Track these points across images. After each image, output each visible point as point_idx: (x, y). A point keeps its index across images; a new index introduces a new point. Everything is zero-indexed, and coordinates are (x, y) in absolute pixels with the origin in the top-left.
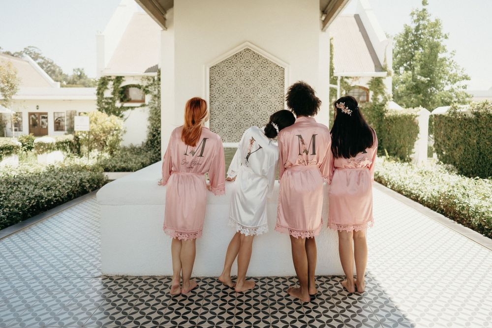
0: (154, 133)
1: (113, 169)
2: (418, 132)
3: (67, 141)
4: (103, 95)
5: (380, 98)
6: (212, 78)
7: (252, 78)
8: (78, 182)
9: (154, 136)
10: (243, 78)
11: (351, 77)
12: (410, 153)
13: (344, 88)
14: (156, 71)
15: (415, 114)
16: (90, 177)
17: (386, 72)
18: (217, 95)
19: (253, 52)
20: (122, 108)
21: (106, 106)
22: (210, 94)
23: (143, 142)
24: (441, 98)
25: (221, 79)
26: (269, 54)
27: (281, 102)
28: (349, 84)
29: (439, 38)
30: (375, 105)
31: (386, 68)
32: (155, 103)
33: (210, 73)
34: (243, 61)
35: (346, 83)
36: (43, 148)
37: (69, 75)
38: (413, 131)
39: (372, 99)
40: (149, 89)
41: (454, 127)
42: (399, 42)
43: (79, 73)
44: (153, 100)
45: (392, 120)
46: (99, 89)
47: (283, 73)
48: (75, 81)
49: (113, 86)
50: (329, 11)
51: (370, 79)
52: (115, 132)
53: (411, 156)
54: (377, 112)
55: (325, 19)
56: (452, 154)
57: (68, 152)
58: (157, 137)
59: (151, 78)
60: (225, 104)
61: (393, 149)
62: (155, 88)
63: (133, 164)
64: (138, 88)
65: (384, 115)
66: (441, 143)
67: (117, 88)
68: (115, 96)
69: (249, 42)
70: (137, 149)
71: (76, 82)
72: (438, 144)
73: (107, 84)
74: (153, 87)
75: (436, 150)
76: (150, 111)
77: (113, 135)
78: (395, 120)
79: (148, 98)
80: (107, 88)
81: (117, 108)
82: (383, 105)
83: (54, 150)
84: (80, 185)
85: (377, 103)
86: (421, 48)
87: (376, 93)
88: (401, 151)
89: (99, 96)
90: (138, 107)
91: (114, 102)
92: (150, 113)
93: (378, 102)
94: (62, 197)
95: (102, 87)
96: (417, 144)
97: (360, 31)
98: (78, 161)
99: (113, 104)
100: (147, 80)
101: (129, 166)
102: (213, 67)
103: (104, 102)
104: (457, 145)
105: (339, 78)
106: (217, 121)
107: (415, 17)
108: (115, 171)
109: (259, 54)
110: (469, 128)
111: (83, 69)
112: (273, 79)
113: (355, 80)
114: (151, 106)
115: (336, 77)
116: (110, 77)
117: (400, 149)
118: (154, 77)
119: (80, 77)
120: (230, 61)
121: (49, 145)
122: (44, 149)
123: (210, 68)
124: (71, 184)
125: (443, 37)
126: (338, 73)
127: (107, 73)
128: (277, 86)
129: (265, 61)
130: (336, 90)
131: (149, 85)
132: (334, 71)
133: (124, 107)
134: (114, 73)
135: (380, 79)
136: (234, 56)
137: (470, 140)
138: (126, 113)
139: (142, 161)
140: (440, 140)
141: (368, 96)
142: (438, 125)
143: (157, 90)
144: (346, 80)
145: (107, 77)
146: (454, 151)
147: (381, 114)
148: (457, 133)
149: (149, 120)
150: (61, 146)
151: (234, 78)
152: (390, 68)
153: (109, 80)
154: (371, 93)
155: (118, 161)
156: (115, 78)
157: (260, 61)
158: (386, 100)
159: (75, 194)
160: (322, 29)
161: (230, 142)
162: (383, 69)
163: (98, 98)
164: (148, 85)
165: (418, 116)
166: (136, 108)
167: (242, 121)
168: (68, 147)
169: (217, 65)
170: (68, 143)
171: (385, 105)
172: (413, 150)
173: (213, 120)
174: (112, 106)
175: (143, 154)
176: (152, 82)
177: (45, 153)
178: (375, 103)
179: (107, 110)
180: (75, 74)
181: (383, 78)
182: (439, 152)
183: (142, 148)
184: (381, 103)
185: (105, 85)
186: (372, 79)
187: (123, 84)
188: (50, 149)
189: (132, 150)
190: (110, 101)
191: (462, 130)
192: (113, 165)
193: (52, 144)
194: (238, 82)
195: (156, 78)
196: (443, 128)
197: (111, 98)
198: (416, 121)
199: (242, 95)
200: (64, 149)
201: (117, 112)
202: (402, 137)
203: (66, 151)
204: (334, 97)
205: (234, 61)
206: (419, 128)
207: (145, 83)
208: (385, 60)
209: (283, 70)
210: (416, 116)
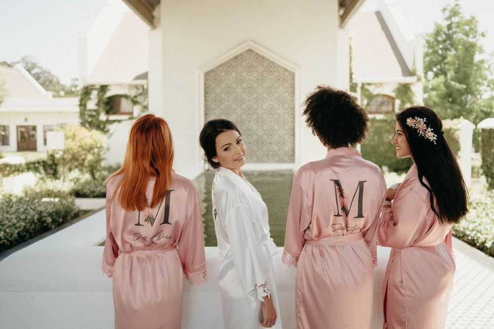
2: (459, 150)
3: (40, 161)
4: (86, 107)
6: (207, 86)
8: (36, 217)
11: (373, 84)
13: (366, 97)
15: (455, 127)
16: (54, 210)
17: (416, 77)
19: (257, 53)
20: (108, 122)
21: (90, 120)
22: (205, 104)
24: (480, 108)
25: (218, 87)
27: (292, 114)
28: (371, 92)
29: (474, 37)
31: (415, 72)
33: (205, 80)
34: (244, 64)
35: (367, 90)
36: (9, 170)
39: (398, 109)
40: (138, 100)
42: (428, 42)
44: (143, 112)
46: (82, 100)
47: (294, 79)
49: (98, 96)
50: (348, 4)
51: (396, 86)
52: (96, 151)
55: (343, 14)
57: (41, 174)
59: (139, 87)
62: (145, 98)
67: (102, 99)
68: (99, 107)
69: (252, 41)
72: (487, 166)
73: (90, 93)
74: (142, 97)
75: (485, 172)
77: (93, 154)
79: (136, 110)
80: (89, 99)
81: (102, 121)
83: (22, 171)
84: (38, 221)
86: (453, 50)
87: (403, 102)
89: (82, 108)
90: (125, 120)
91: (98, 114)
94: (11, 239)
95: (85, 98)
98: (52, 185)
99: (97, 117)
100: (135, 89)
102: (208, 72)
103: (88, 114)
105: (359, 85)
107: (447, 14)
108: (94, 197)
109: (264, 55)
112: (281, 86)
113: (379, 88)
115: (355, 83)
116: (94, 85)
120: (229, 65)
121: (16, 166)
122: (11, 171)
123: (205, 74)
125: (479, 35)
126: (358, 79)
127: (90, 81)
128: (286, 95)
129: (271, 65)
131: (138, 95)
132: (353, 77)
133: (110, 120)
134: (98, 81)
135: (408, 86)
136: (233, 58)
138: (111, 127)
140: (489, 160)
141: (393, 105)
142: (488, 141)
143: (146, 100)
144: (367, 87)
145: (91, 86)
150: (31, 167)
152: (420, 72)
153: (93, 89)
154: (397, 102)
155: (98, 185)
156: (99, 87)
157: (265, 64)
159: (30, 233)
160: (340, 26)
162: (412, 74)
164: (136, 94)
165: (459, 130)
166: (123, 122)
168: (41, 168)
169: (212, 69)
170: (42, 163)
174: (96, 119)
176: (141, 91)
177: (12, 176)
179: (90, 123)
181: (411, 84)
182: (488, 174)
185: (87, 95)
186: (399, 85)
187: (109, 94)
188: (18, 170)
190: (94, 113)
192: (92, 190)
193: (20, 165)
194: (239, 90)
195: (145, 87)
197: (95, 110)
198: (456, 136)
199: (244, 106)
200: (37, 170)
201: (101, 127)
203: (39, 172)
205: (234, 64)
206: (460, 145)
207: (133, 93)
208: (414, 63)
209: (293, 75)
210: (456, 130)
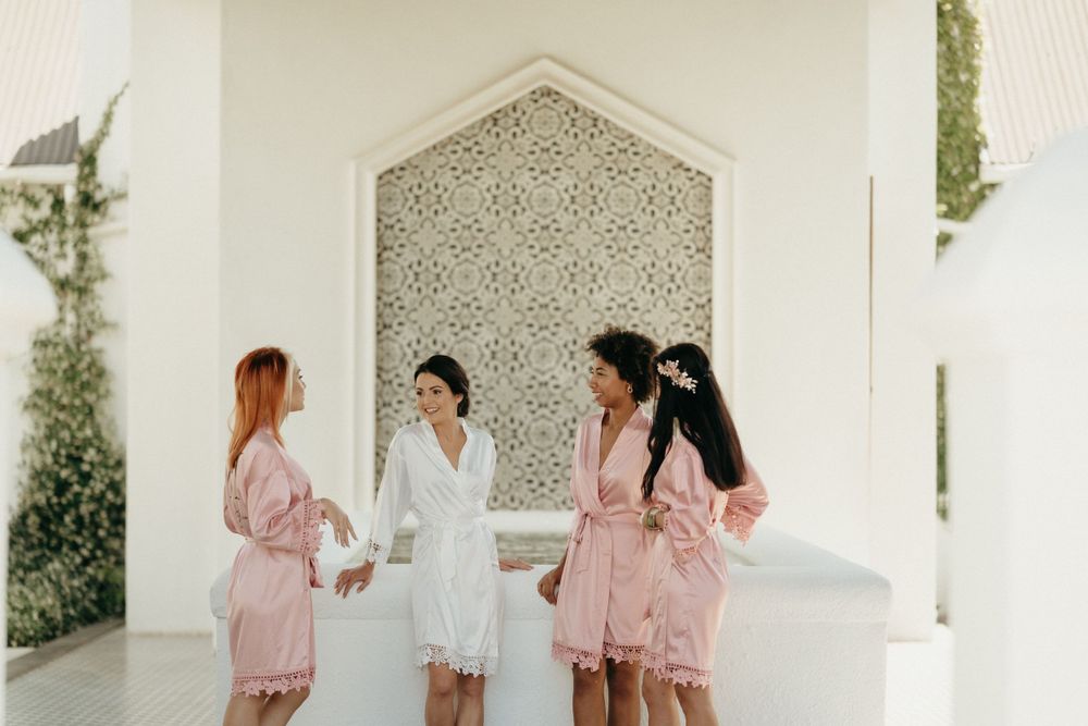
0: (64, 474)
6: (386, 221)
7: (565, 220)
9: (62, 487)
10: (524, 220)
14: (70, 160)
18: (409, 298)
19: (571, 102)
22: (381, 290)
25: (428, 225)
27: (699, 328)
33: (378, 200)
34: (525, 142)
47: (706, 198)
58: (78, 495)
59: (40, 194)
62: (62, 243)
69: (555, 59)
76: (35, 361)
92: (33, 370)
100: (21, 202)
102: (391, 171)
106: (408, 413)
109: (599, 111)
112: (661, 226)
114: (41, 337)
118: (61, 187)
120: (469, 144)
123: (380, 178)
126: (1002, 166)
128: (680, 257)
129: (626, 144)
132: (984, 156)
136: (484, 121)
143: (71, 254)
149: (30, 406)
151: (487, 221)
157: (602, 143)
164: (24, 227)
167: (522, 413)
169: (408, 161)
173: (390, 411)
176: (45, 211)
194: (506, 239)
195: (70, 195)
199: (523, 299)
205: (488, 142)
209: (705, 183)
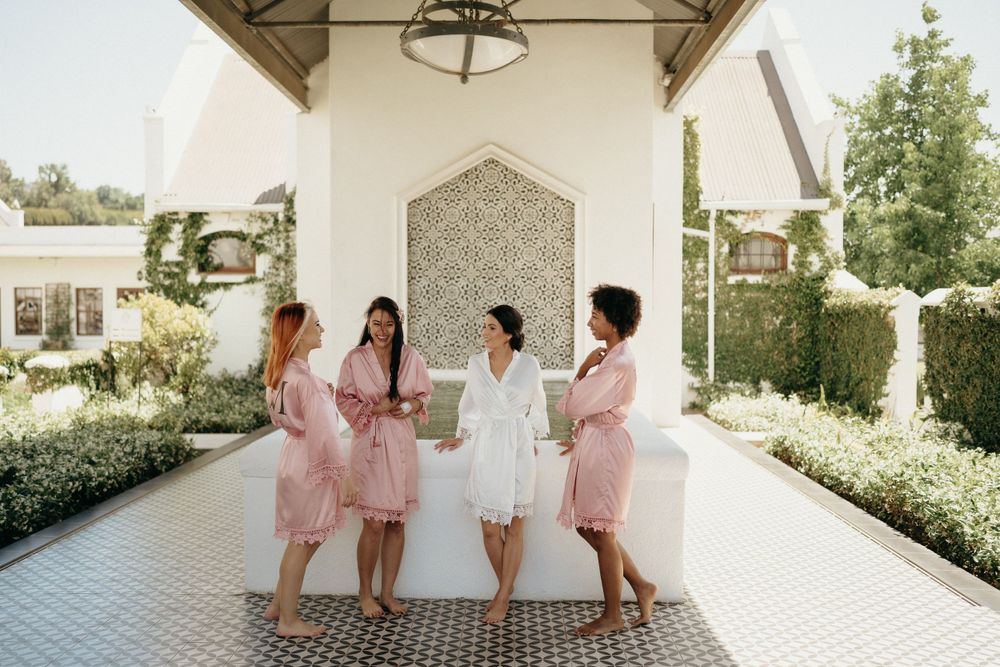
1: (194, 426)
2: (895, 347)
3: (91, 363)
4: (160, 256)
5: (815, 261)
6: (412, 226)
7: (501, 225)
8: (144, 451)
10: (481, 225)
11: (741, 212)
12: (879, 395)
13: (725, 238)
14: (281, 201)
15: (887, 303)
17: (828, 200)
18: (424, 264)
19: (504, 166)
20: (204, 286)
21: (167, 282)
22: (410, 260)
23: (250, 366)
25: (433, 228)
26: (542, 173)
27: (568, 279)
28: (737, 228)
30: (803, 279)
31: (828, 189)
32: (278, 275)
33: (408, 215)
34: (481, 186)
35: (729, 225)
36: (44, 380)
37: (27, 181)
38: (883, 344)
39: (793, 263)
40: (265, 242)
41: (962, 337)
43: (54, 178)
44: (274, 267)
45: (841, 316)
46: (151, 242)
47: (572, 214)
48: (43, 199)
49: (184, 236)
50: (680, 66)
51: (790, 215)
52: (194, 344)
53: (881, 403)
54: (806, 295)
55: (671, 84)
56: (960, 398)
57: (90, 390)
59: (268, 217)
60: (442, 282)
61: (842, 386)
62: (278, 239)
63: (237, 416)
64: (239, 239)
65: (822, 304)
66: (939, 373)
67: (193, 240)
68: (186, 258)
69: (493, 144)
70: (237, 381)
71: (46, 201)
72: (933, 375)
73: (168, 230)
74: (274, 237)
75: (930, 388)
76: (267, 293)
77: (189, 351)
78: (846, 315)
79: (263, 263)
80: (168, 240)
81: (192, 285)
82: (822, 279)
83: (65, 383)
84: (146, 457)
85: (807, 274)
87: (803, 250)
88: (861, 390)
89: (152, 259)
90: (238, 284)
91: (185, 272)
92: (266, 297)
93: (809, 271)
94: (120, 479)
95: (158, 238)
96: (893, 375)
97: (770, 93)
98: (116, 408)
99: (182, 277)
100: (260, 220)
101: (229, 421)
102: (415, 201)
103: (163, 272)
104: (968, 378)
105: (713, 215)
106: (424, 321)
109: (518, 170)
110: (990, 341)
111: (64, 167)
112: (549, 228)
113: (753, 219)
114: (269, 282)
115: (705, 211)
116: (176, 213)
117: (857, 384)
118: (277, 213)
119: (57, 187)
120: (453, 187)
121: (56, 373)
122: (47, 381)
123: (409, 204)
124: (132, 453)
126: (709, 202)
127: (168, 206)
128: (558, 243)
129: (530, 188)
130: (707, 243)
131: (265, 234)
132: (701, 197)
133: (208, 284)
134: (184, 205)
135: (814, 217)
136: (461, 176)
137: (994, 367)
138: (212, 298)
139: (256, 410)
140: (936, 365)
141: (784, 256)
143: (282, 244)
144: (729, 218)
145: (169, 214)
146: (963, 392)
147: (817, 302)
148: (968, 351)
149: (264, 314)
150: (79, 374)
151: (463, 226)
152: (838, 188)
153: (174, 221)
154: (792, 250)
155: (204, 410)
156: (186, 216)
157: (520, 187)
158: (828, 266)
159: (139, 475)
160: (666, 106)
161: (453, 368)
162: (822, 192)
163: (149, 262)
164: (261, 232)
165: (894, 308)
166: (235, 287)
168: (92, 377)
169: (423, 196)
170: (93, 368)
171: (826, 279)
172: (886, 389)
173: (414, 320)
174: (179, 282)
175: (252, 394)
176: (271, 224)
177: (49, 391)
178: (802, 273)
179: (169, 292)
180: (43, 179)
181: (820, 212)
182: (935, 393)
183: (249, 379)
184: (816, 274)
185: (164, 233)
186: (794, 215)
187: (206, 231)
188: (59, 381)
189: (228, 385)
190: (176, 270)
191: (978, 343)
192: (193, 417)
193: (62, 370)
194: (472, 235)
195: (281, 217)
196: (943, 338)
197: (178, 264)
198: (889, 319)
199: (480, 264)
200: (85, 380)
201: (192, 296)
202: (862, 355)
203: (88, 385)
204: (701, 259)
205: (463, 186)
206: (896, 337)
207: (255, 229)
208: (826, 170)
209: (571, 206)
210: (891, 308)
